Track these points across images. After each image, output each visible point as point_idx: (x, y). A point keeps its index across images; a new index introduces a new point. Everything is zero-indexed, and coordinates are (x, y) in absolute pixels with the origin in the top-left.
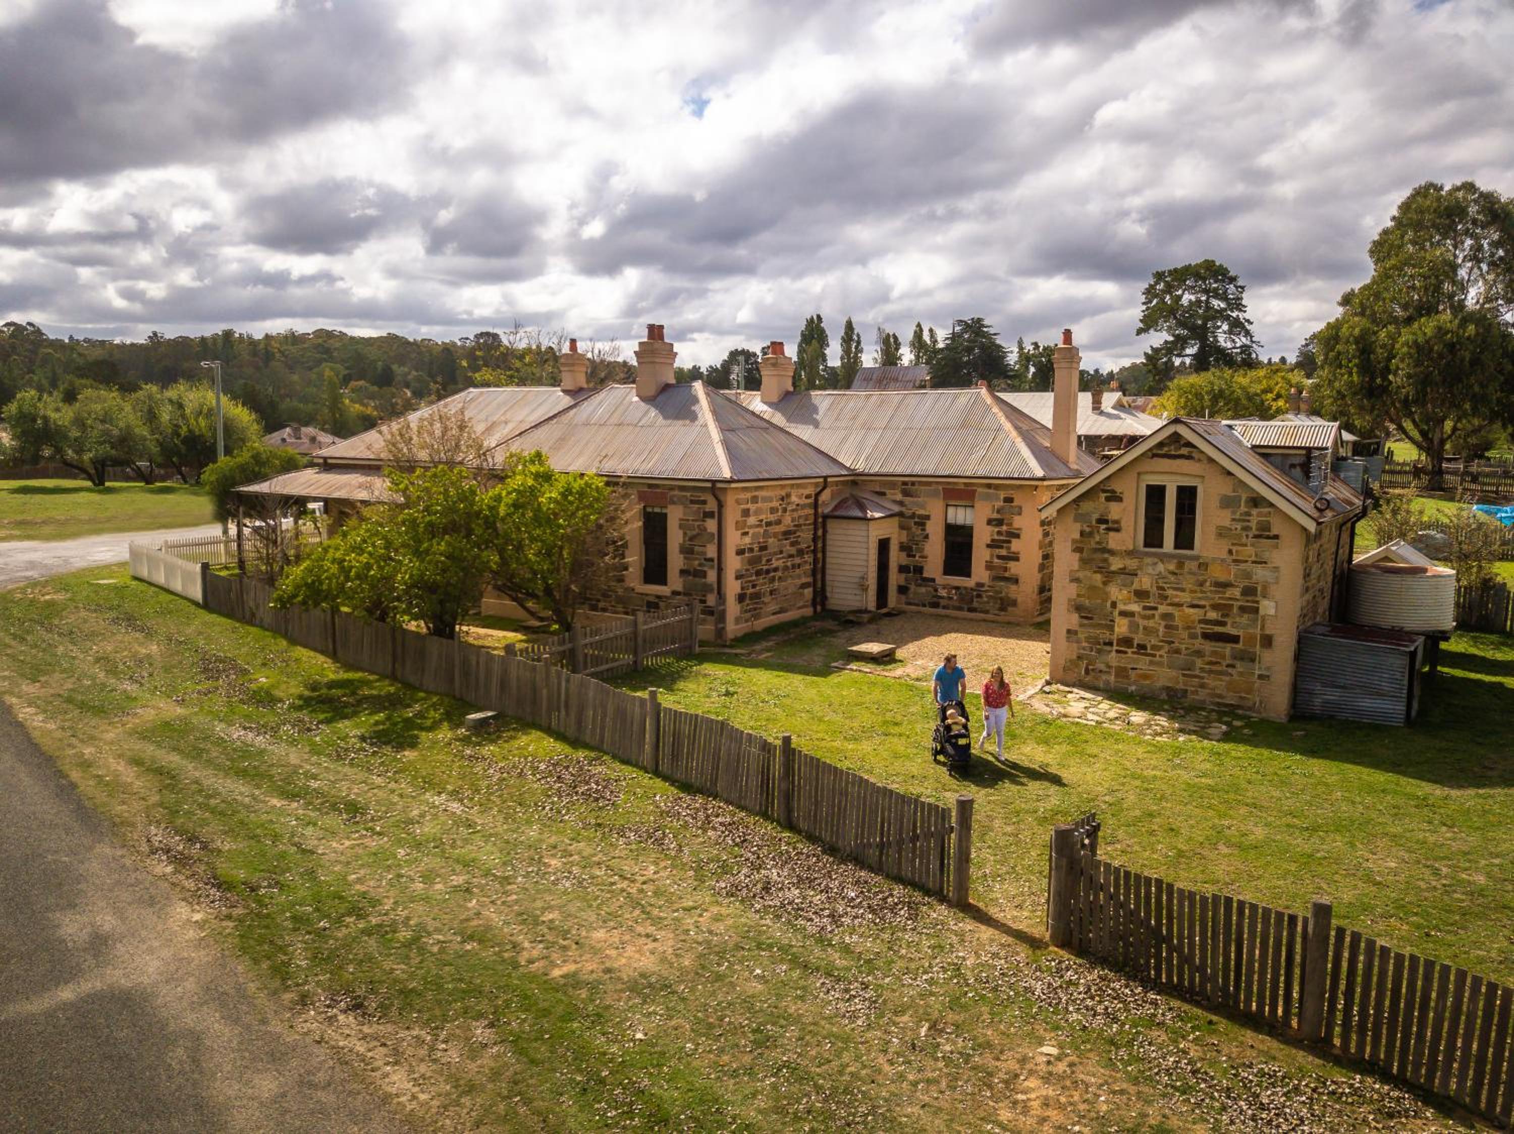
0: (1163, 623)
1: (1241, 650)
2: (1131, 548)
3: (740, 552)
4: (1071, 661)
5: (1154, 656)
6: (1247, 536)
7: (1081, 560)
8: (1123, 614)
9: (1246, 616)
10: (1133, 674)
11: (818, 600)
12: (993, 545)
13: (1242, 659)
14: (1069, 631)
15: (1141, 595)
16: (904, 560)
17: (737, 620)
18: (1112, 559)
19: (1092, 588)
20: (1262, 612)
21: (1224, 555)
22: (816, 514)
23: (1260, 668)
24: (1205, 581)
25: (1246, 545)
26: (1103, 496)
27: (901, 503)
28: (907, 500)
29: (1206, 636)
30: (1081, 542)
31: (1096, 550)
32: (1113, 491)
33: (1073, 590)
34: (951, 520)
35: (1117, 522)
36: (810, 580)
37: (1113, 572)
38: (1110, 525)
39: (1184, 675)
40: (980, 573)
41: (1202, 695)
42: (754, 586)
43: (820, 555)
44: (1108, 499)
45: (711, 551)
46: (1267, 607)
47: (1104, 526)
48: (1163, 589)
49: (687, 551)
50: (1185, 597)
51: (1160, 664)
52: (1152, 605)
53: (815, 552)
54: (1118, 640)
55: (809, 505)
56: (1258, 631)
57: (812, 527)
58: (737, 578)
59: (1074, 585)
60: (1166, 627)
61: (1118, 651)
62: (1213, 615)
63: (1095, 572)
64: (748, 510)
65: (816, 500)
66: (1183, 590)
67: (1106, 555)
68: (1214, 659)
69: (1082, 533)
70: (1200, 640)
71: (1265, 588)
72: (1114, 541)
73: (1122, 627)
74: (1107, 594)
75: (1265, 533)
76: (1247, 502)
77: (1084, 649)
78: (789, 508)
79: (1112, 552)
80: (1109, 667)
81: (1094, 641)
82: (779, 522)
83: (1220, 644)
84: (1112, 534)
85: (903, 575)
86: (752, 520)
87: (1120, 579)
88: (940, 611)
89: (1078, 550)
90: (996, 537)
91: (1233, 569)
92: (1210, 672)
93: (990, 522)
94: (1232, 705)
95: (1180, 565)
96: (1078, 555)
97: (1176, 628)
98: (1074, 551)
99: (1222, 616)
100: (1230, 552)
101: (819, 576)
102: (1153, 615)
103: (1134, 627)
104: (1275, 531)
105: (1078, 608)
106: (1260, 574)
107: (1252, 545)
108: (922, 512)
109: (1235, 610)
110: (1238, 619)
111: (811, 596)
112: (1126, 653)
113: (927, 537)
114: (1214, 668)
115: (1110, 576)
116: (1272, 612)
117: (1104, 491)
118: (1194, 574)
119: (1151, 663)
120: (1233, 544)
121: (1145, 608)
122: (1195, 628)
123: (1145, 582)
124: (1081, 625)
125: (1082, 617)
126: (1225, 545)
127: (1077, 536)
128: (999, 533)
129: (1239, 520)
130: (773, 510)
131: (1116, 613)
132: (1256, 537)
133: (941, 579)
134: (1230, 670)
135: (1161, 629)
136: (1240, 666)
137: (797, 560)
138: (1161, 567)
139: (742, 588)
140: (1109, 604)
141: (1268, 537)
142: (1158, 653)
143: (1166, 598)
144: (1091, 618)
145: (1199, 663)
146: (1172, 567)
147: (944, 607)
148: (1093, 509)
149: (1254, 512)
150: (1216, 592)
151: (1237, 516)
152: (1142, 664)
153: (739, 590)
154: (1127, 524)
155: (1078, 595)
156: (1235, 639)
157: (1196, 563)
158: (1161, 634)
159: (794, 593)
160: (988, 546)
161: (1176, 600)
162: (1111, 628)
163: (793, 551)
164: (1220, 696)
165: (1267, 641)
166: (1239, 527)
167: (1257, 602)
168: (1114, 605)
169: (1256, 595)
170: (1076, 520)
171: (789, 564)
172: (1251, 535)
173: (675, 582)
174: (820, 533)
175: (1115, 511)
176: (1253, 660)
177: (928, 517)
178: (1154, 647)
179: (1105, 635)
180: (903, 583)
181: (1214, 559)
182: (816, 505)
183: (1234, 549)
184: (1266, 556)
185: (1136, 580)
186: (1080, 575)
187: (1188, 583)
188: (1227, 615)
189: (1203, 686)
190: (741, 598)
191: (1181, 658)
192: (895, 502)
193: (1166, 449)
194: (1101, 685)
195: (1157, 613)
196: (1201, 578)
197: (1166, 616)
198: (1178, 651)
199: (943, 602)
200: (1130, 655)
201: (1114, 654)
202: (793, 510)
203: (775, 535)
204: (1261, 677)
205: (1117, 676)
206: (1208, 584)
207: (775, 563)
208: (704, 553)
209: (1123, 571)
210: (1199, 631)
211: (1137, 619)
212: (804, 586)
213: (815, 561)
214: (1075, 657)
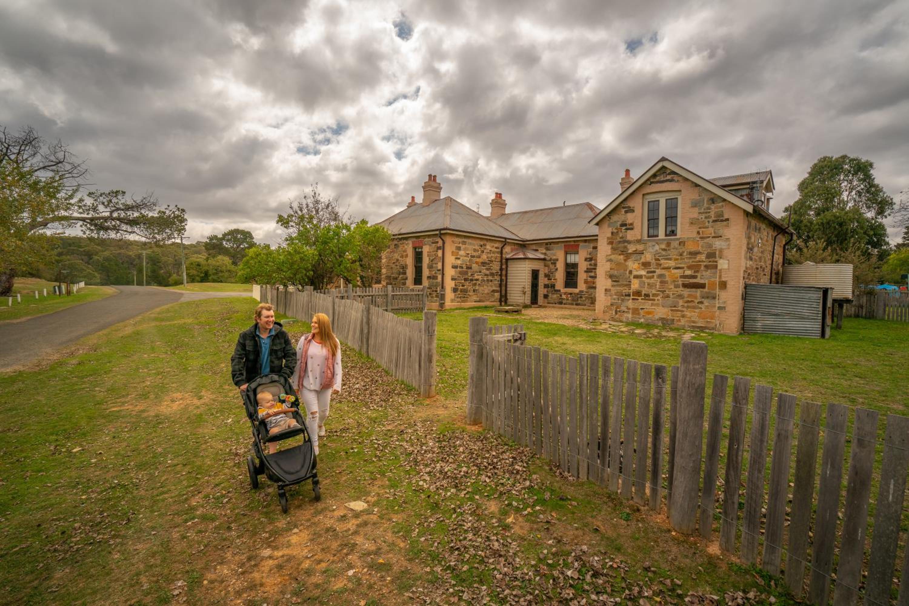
0: (659, 280)
1: (706, 292)
2: (639, 238)
3: (455, 267)
4: (607, 306)
5: (654, 300)
6: (709, 222)
7: (612, 248)
8: (636, 277)
9: (709, 271)
10: (642, 312)
11: (503, 300)
12: (588, 271)
13: (708, 297)
14: (606, 290)
15: (646, 265)
16: (546, 281)
17: (452, 301)
18: (629, 246)
19: (618, 264)
20: (719, 267)
21: (695, 235)
22: (501, 257)
23: (719, 303)
24: (684, 252)
25: (708, 228)
26: (623, 211)
27: (545, 254)
28: (548, 252)
29: (685, 286)
30: (612, 238)
31: (620, 242)
32: (629, 207)
33: (608, 266)
34: (569, 261)
35: (631, 224)
36: (498, 289)
37: (630, 254)
38: (628, 227)
39: (672, 310)
40: (582, 286)
41: (683, 322)
42: (463, 286)
43: (504, 278)
44: (626, 212)
45: (440, 266)
46: (723, 264)
47: (624, 228)
48: (658, 260)
49: (430, 267)
50: (672, 263)
51: (658, 305)
52: (653, 270)
53: (501, 275)
54: (633, 293)
55: (497, 253)
56: (718, 279)
57: (499, 263)
58: (452, 279)
59: (609, 263)
60: (661, 282)
61: (633, 299)
62: (688, 272)
63: (620, 255)
64: (460, 247)
65: (502, 250)
66: (670, 259)
67: (626, 244)
68: (690, 299)
69: (612, 233)
70: (681, 288)
71: (721, 251)
72: (630, 235)
73: (635, 285)
74: (626, 266)
75: (720, 219)
76: (708, 201)
77: (614, 299)
78: (485, 251)
79: (629, 242)
80: (628, 309)
81: (620, 295)
82: (479, 257)
83: (694, 290)
84: (629, 231)
85: (546, 289)
86: (462, 253)
87: (634, 257)
88: (563, 306)
89: (611, 243)
90: (589, 267)
91: (701, 243)
92: (688, 307)
93: (586, 260)
94: (701, 327)
95: (668, 244)
96: (610, 246)
97: (666, 282)
98: (608, 244)
99: (695, 272)
100: (698, 233)
101: (503, 288)
102: (653, 276)
103: (642, 284)
104: (726, 216)
105: (611, 277)
106: (718, 244)
107: (712, 227)
108: (554, 257)
109: (702, 268)
110: (704, 273)
111: (499, 297)
112: (638, 299)
113: (557, 269)
114: (689, 304)
115: (628, 256)
116: (726, 266)
117: (624, 208)
118: (677, 249)
119: (652, 305)
120: (700, 228)
121: (648, 272)
122: (678, 281)
123: (648, 257)
124: (613, 286)
125: (614, 281)
126: (695, 229)
127: (609, 235)
128: (590, 265)
129: (703, 213)
130: (475, 250)
131: (632, 277)
132: (714, 221)
133: (563, 290)
134: (700, 306)
135: (658, 284)
136: (706, 302)
137: (490, 278)
138: (657, 247)
139: (456, 285)
140: (627, 272)
141: (722, 221)
142: (656, 298)
143: (661, 265)
144: (618, 281)
145: (681, 303)
146: (663, 246)
147: (565, 304)
148: (618, 218)
149: (713, 207)
150: (690, 258)
151: (702, 211)
152: (647, 305)
153: (453, 286)
154: (637, 224)
155: (611, 269)
156: (703, 286)
157: (678, 242)
158: (658, 286)
159: (488, 294)
160: (585, 272)
161: (666, 266)
162: (629, 285)
163: (488, 272)
164: (694, 322)
165: (723, 285)
166: (703, 217)
167: (716, 262)
168: (631, 272)
169: (715, 257)
170: (609, 226)
171: (485, 279)
172: (711, 220)
173: (426, 282)
174: (504, 267)
175: (630, 218)
176: (714, 298)
177: (557, 260)
178: (654, 295)
179: (626, 291)
180: (546, 293)
181: (688, 238)
182: (501, 253)
183: (701, 230)
184: (721, 232)
185: (643, 256)
186: (612, 257)
187: (673, 254)
188: (698, 272)
189: (683, 316)
190: (455, 290)
191: (670, 301)
192: (542, 253)
193: (658, 178)
194: (624, 320)
195: (655, 274)
196: (681, 251)
197: (660, 276)
198: (668, 297)
199: (564, 302)
200: (640, 300)
201: (631, 301)
202: (488, 253)
203: (477, 263)
204: (720, 308)
205: (633, 314)
206: (685, 254)
207: (476, 277)
208: (437, 267)
209: (635, 252)
210: (680, 283)
211: (644, 279)
212: (494, 291)
213: (501, 280)
214: (609, 304)
